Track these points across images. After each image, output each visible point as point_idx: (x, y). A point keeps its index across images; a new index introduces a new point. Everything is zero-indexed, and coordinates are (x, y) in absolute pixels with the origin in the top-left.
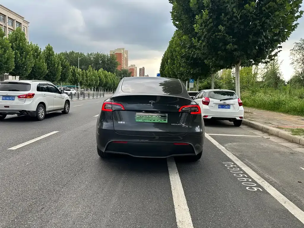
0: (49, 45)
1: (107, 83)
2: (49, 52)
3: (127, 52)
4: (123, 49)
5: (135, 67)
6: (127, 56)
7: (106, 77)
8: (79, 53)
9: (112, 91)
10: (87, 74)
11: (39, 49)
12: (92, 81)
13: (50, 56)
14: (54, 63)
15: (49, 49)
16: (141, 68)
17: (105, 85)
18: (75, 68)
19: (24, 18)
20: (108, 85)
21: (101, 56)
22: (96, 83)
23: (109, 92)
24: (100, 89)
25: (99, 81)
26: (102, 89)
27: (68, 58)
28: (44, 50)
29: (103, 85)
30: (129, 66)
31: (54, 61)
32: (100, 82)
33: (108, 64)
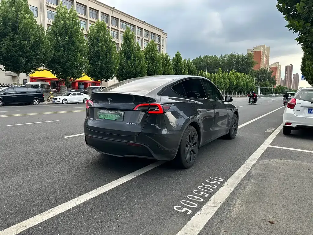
0: (178, 52)
1: (238, 85)
2: (178, 59)
3: (268, 49)
4: (264, 46)
5: (278, 65)
6: (269, 54)
7: (237, 78)
8: (212, 56)
9: (244, 94)
10: (215, 77)
11: (169, 57)
12: (221, 83)
13: (178, 63)
14: (181, 69)
15: (178, 56)
16: (288, 66)
17: (236, 88)
18: (203, 72)
19: (163, 31)
20: (239, 88)
21: (236, 56)
22: (225, 85)
23: (241, 95)
24: (230, 92)
25: (228, 84)
26: (232, 92)
27: (201, 62)
28: (174, 57)
29: (233, 88)
30: (270, 64)
31: (181, 67)
32: (230, 85)
33: (242, 65)
